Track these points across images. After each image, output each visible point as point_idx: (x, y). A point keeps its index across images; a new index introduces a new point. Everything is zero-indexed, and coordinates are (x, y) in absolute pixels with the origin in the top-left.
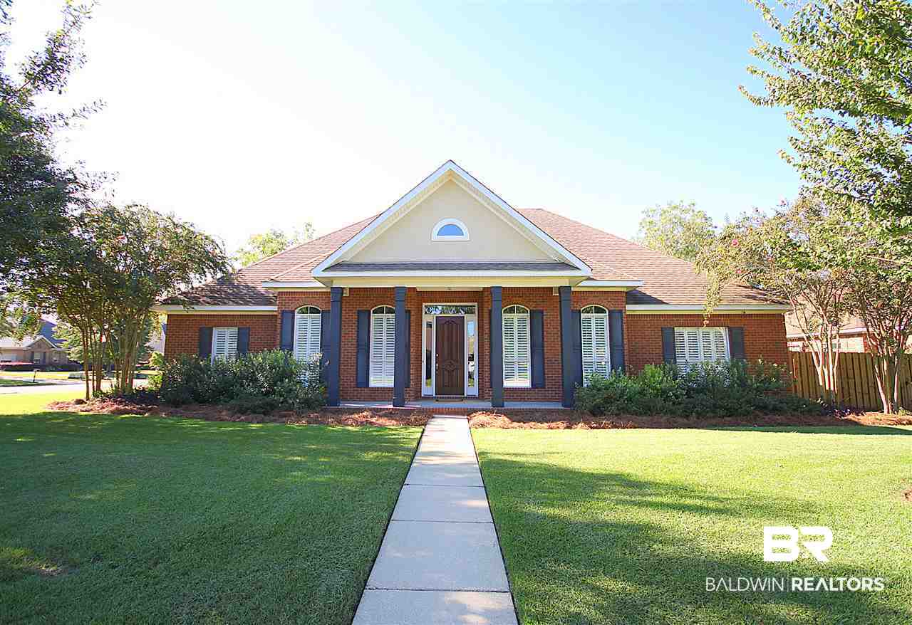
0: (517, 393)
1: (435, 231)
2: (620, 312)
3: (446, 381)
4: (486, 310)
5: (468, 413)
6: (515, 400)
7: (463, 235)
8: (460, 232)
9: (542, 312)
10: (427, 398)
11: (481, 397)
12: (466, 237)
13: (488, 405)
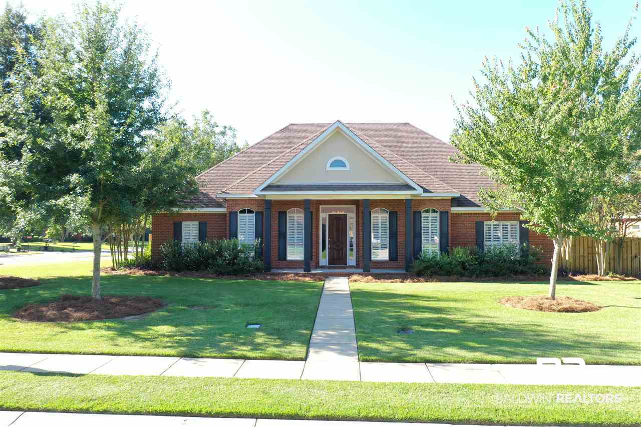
0: (380, 264)
1: (328, 165)
2: (447, 212)
3: (335, 256)
4: (360, 212)
5: (348, 275)
6: (379, 268)
7: (346, 167)
8: (344, 165)
9: (396, 212)
10: (323, 267)
11: (358, 266)
12: (348, 168)
13: (361, 271)
